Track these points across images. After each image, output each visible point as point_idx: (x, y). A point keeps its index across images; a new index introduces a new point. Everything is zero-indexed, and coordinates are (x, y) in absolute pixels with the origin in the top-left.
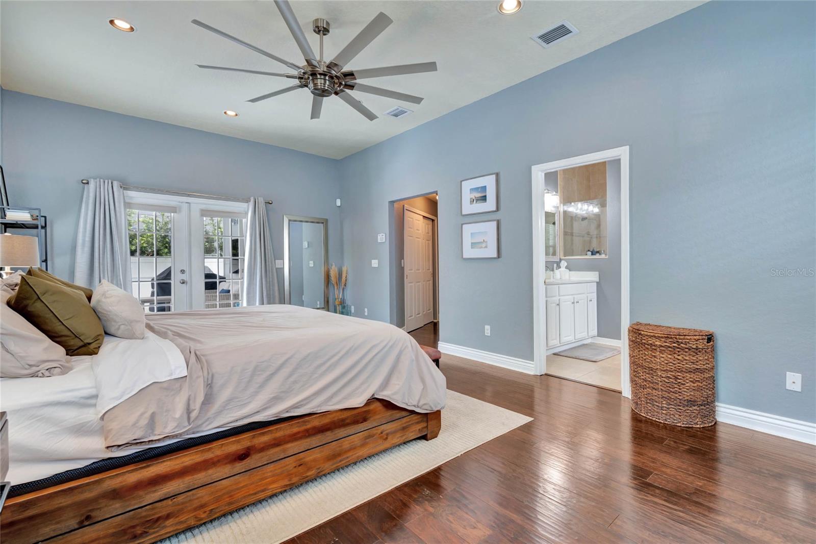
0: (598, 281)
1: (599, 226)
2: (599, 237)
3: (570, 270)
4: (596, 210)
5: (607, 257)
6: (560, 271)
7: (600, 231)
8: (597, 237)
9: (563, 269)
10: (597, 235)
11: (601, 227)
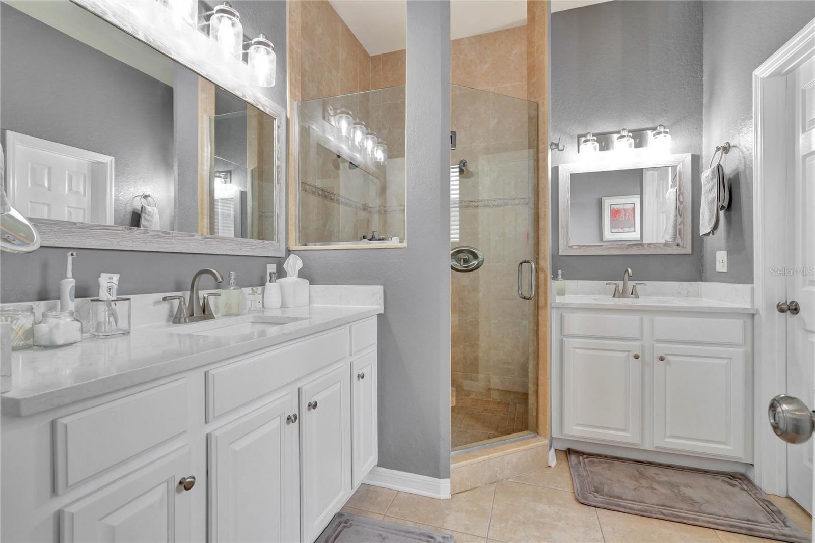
0: (382, 311)
1: (383, 190)
2: (384, 211)
3: (312, 282)
4: (380, 155)
5: (405, 244)
6: (281, 287)
7: (385, 200)
8: (380, 212)
9: (292, 278)
10: (380, 206)
11: (388, 192)
